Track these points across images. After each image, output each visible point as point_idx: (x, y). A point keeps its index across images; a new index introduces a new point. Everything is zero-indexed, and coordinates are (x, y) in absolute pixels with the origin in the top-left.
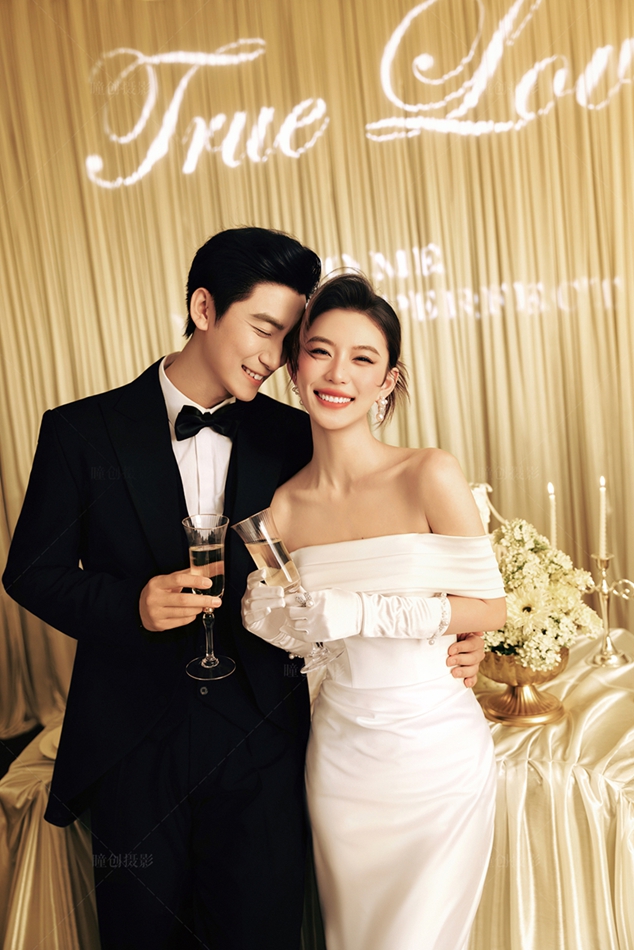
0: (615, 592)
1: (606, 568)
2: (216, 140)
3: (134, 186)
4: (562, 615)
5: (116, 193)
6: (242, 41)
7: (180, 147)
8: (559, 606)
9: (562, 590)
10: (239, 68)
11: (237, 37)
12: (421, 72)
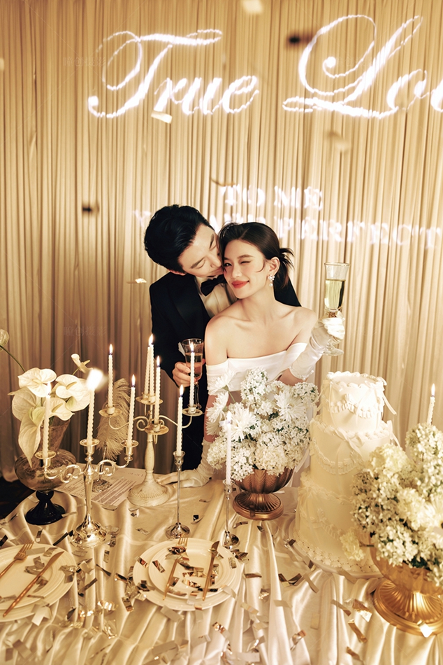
2: (180, 95)
3: (113, 120)
5: (99, 120)
6: (200, 31)
7: (150, 100)
10: (196, 49)
11: (197, 29)
12: (328, 69)
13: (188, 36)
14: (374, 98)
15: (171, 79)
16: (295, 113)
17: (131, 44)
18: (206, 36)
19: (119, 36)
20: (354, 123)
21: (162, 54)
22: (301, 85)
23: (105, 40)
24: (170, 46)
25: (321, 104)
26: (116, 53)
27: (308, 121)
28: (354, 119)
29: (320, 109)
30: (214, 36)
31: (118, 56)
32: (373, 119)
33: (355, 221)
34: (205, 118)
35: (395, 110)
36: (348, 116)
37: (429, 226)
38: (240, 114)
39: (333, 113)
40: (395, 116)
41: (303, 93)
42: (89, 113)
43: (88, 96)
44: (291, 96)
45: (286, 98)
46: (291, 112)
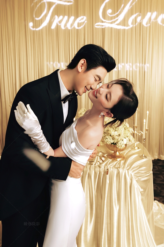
0: (138, 133)
1: (137, 128)
3: (38, 31)
4: (126, 137)
5: (34, 31)
7: (50, 23)
8: (126, 135)
9: (127, 132)
15: (57, 15)
16: (99, 28)
20: (119, 31)
22: (100, 19)
27: (103, 30)
32: (124, 30)
34: (69, 30)
36: (117, 29)
38: (81, 29)
39: (111, 28)
40: (132, 28)
41: (101, 21)
42: (30, 29)
43: (29, 22)
44: (97, 22)
45: (96, 23)
46: (97, 28)
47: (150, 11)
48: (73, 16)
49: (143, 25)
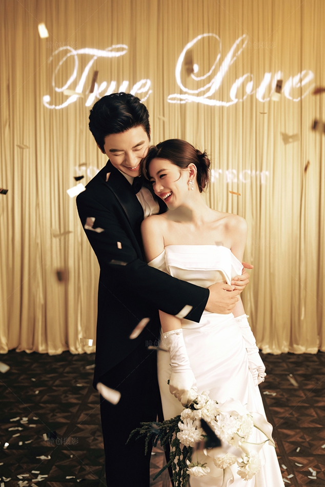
2: (102, 93)
3: (60, 110)
5: (51, 111)
6: (114, 46)
10: (111, 60)
11: (112, 44)
13: (107, 49)
14: (222, 94)
16: (175, 104)
17: (71, 56)
18: (118, 50)
19: (63, 51)
20: (211, 109)
21: (91, 64)
22: (178, 86)
23: (53, 54)
24: (95, 58)
25: (190, 98)
26: (61, 63)
27: (183, 108)
28: (211, 107)
29: (190, 101)
30: (123, 49)
31: (62, 65)
32: (223, 107)
33: (216, 168)
35: (235, 101)
36: (208, 106)
37: (261, 170)
39: (198, 104)
40: (236, 104)
41: (179, 92)
42: (44, 106)
43: (43, 95)
44: (172, 94)
45: (169, 95)
46: (172, 104)
47: (270, 71)
48: (126, 80)
49: (256, 99)
